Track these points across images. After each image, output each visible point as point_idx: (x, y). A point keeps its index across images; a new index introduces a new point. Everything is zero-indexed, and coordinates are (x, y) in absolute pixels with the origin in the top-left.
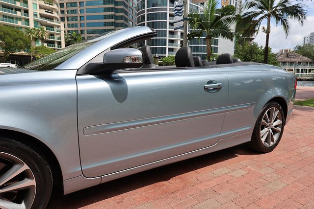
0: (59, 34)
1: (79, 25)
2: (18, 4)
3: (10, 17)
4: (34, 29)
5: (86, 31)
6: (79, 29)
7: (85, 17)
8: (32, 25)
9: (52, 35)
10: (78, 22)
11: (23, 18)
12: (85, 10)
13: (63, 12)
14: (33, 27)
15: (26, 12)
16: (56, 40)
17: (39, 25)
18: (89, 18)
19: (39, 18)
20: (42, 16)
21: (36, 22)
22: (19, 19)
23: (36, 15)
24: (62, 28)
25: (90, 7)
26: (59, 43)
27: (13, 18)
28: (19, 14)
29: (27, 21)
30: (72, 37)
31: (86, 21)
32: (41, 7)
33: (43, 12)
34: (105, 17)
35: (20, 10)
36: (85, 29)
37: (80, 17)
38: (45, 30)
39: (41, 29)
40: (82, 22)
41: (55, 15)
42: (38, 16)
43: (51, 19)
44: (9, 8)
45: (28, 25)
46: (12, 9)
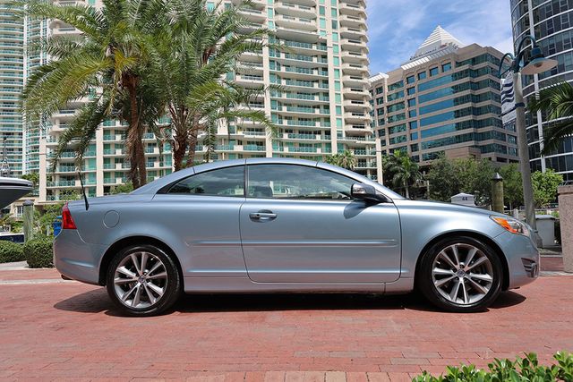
0: (373, 158)
1: (408, 137)
2: (318, 125)
3: (307, 145)
4: (337, 156)
5: (420, 146)
6: (409, 143)
7: (418, 123)
8: (334, 151)
9: (363, 161)
10: (407, 133)
11: (324, 142)
12: (418, 111)
13: (382, 122)
14: (336, 153)
15: (328, 133)
16: (368, 167)
17: (345, 149)
18: (423, 122)
19: (344, 139)
20: (348, 134)
21: (340, 145)
22: (318, 145)
23: (339, 135)
24: (379, 148)
25: (426, 104)
26: (374, 172)
27: (311, 145)
28: (318, 137)
29: (329, 145)
30: (394, 159)
31: (419, 129)
32: (347, 123)
33: (350, 128)
34: (458, 114)
35: (319, 133)
36: (419, 141)
37: (410, 123)
38: (352, 154)
39: (347, 154)
40: (413, 131)
41: (368, 129)
42: (344, 135)
43: (361, 136)
44: (307, 133)
45: (330, 151)
46: (310, 133)
